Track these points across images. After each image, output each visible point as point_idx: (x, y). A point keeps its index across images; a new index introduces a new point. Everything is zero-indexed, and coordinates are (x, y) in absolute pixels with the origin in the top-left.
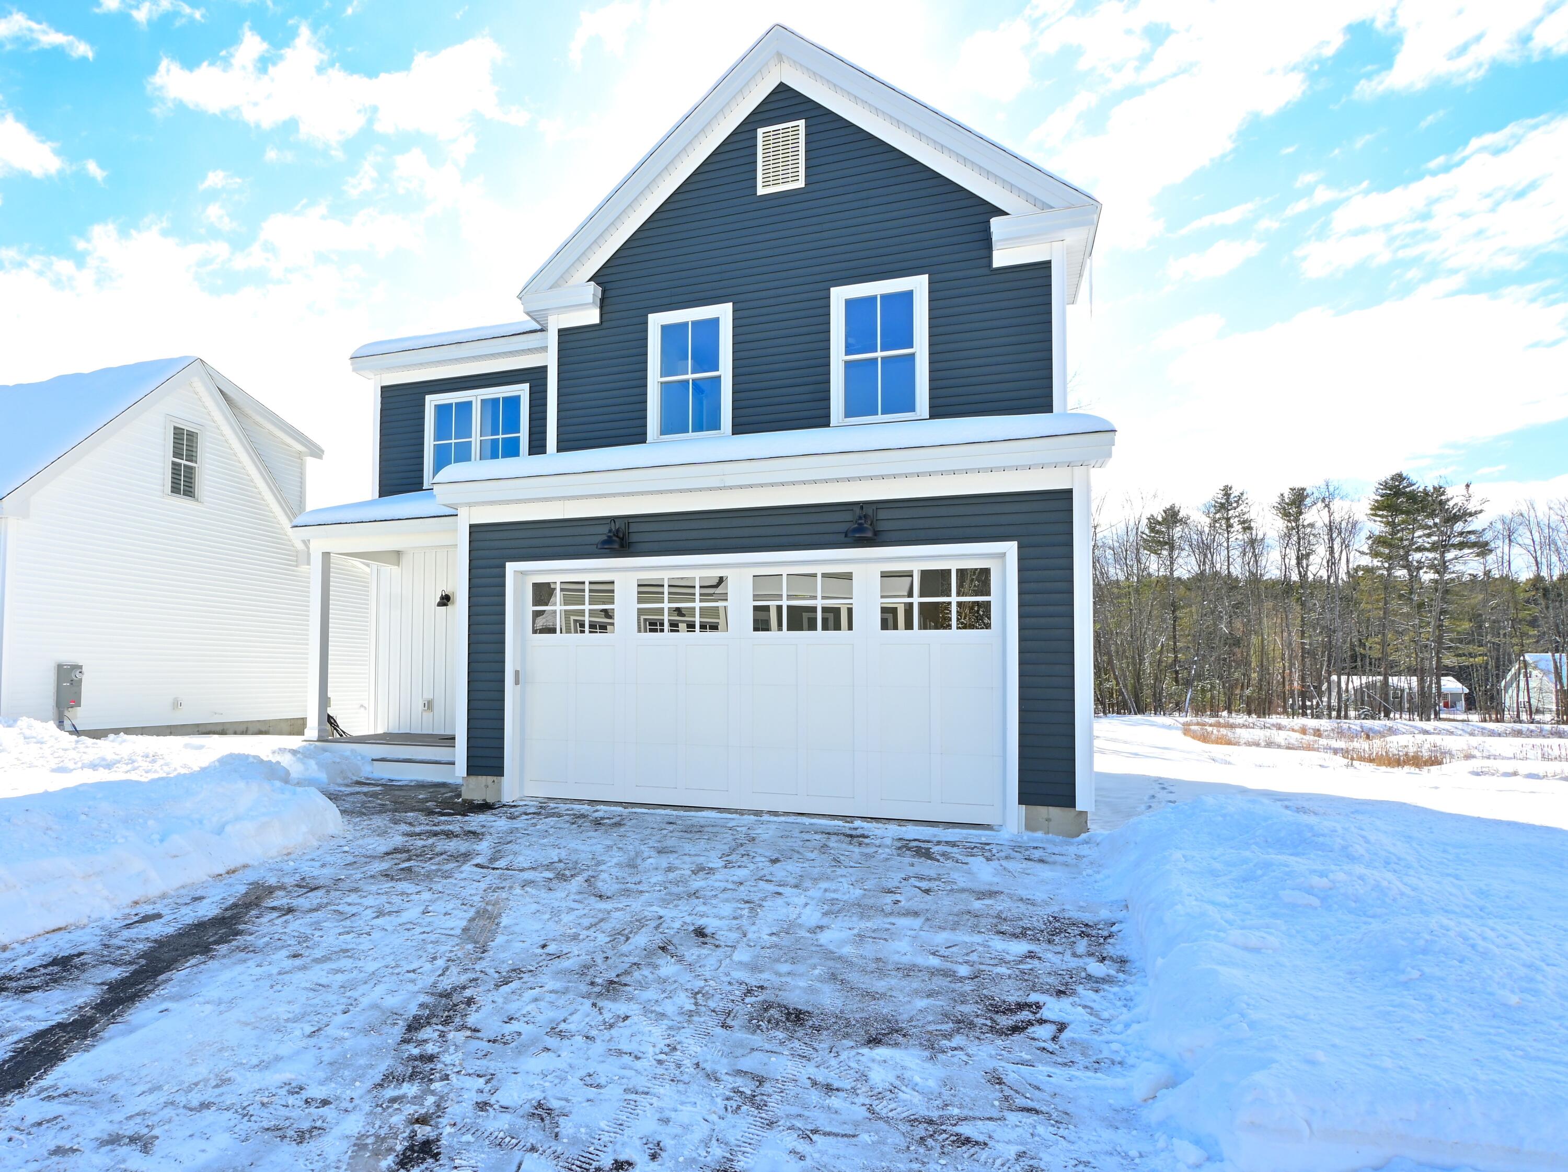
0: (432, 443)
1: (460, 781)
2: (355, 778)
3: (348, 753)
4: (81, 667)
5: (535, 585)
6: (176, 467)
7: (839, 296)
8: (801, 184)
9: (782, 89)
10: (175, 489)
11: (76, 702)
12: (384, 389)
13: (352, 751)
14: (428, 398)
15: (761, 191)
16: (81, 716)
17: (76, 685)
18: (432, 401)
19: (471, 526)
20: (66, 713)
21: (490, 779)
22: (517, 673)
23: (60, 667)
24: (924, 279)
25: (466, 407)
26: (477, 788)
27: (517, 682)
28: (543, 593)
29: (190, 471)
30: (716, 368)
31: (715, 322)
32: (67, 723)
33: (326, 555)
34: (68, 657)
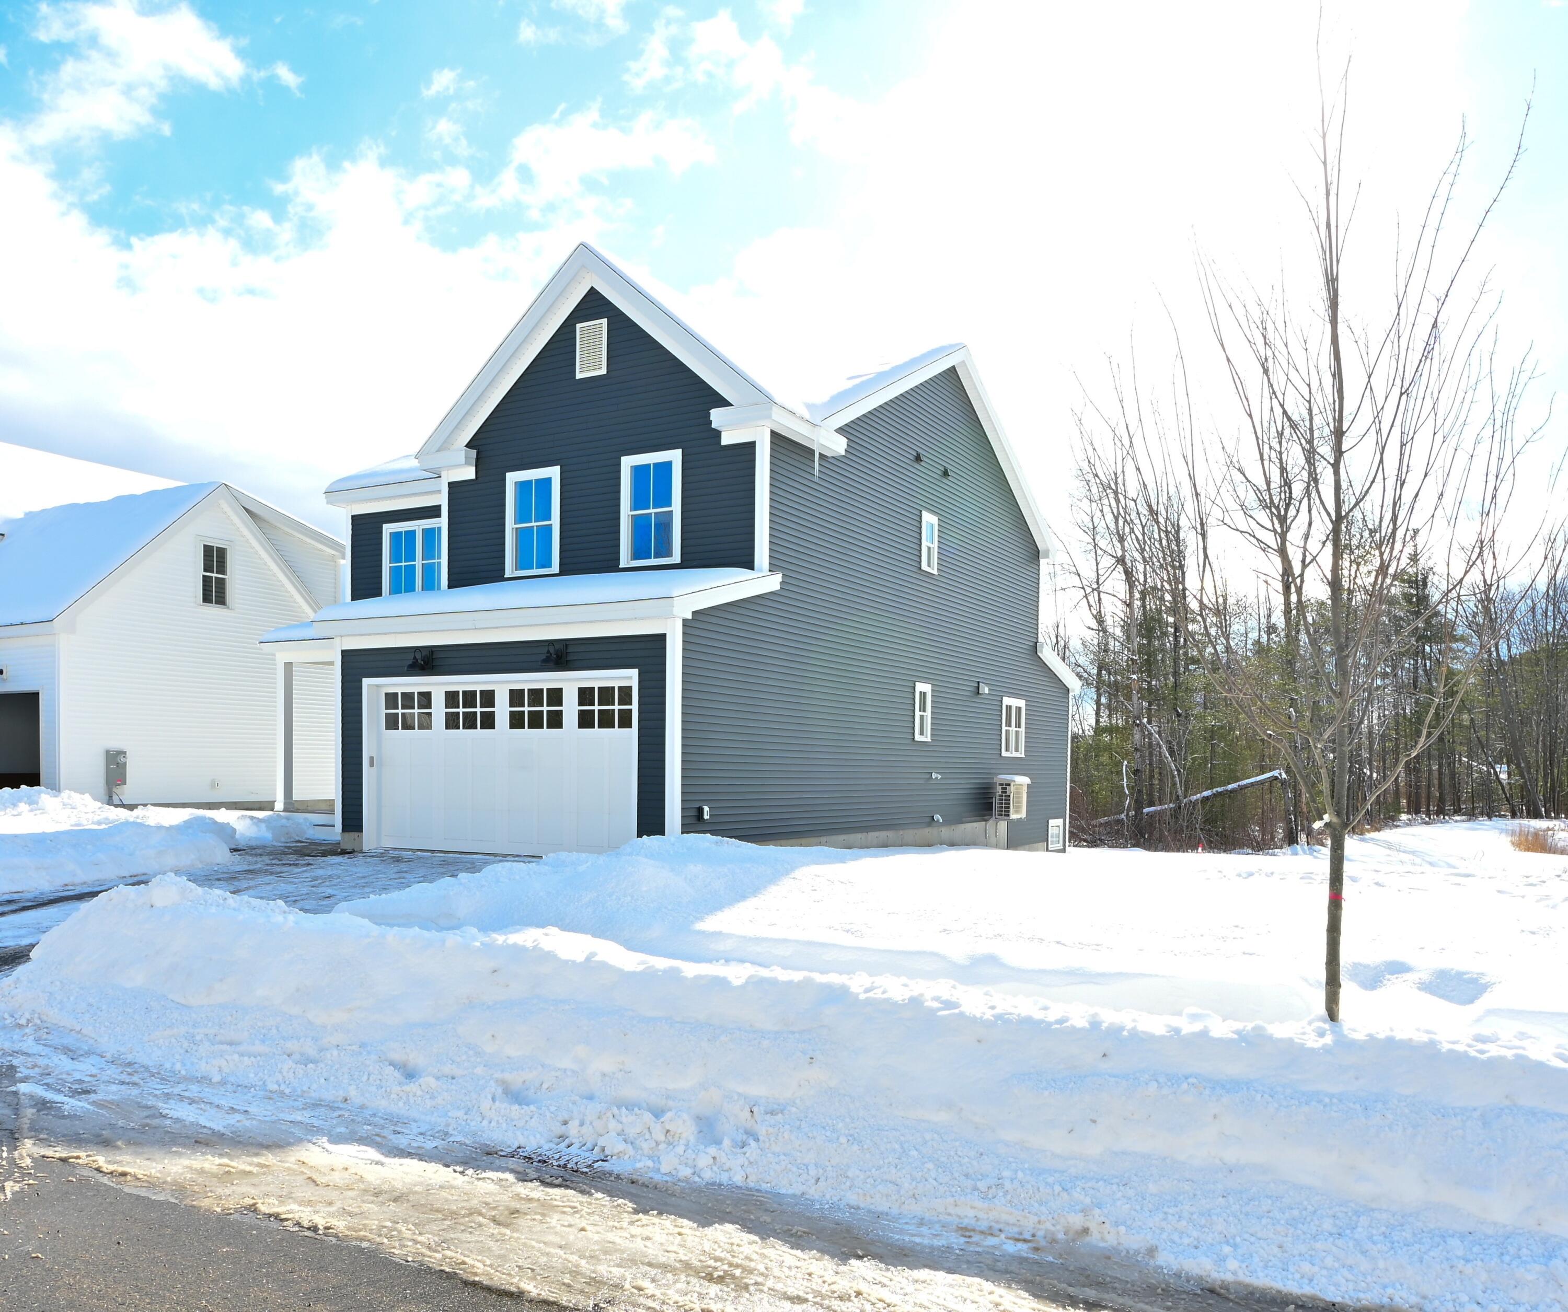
0: (389, 565)
1: (339, 838)
2: (297, 839)
3: (301, 821)
4: (125, 753)
5: (386, 694)
6: (206, 581)
7: (628, 462)
8: (603, 371)
9: (593, 293)
10: (207, 599)
11: (122, 781)
12: (354, 518)
13: (305, 819)
14: (385, 526)
15: (579, 376)
16: (127, 793)
17: (122, 767)
18: (388, 529)
19: (343, 651)
20: (114, 790)
21: (356, 834)
22: (372, 759)
23: (108, 752)
24: (679, 452)
25: (411, 534)
26: (349, 841)
27: (372, 765)
28: (391, 699)
29: (221, 583)
30: (549, 519)
31: (549, 480)
32: (115, 798)
33: (288, 666)
34: (115, 744)
